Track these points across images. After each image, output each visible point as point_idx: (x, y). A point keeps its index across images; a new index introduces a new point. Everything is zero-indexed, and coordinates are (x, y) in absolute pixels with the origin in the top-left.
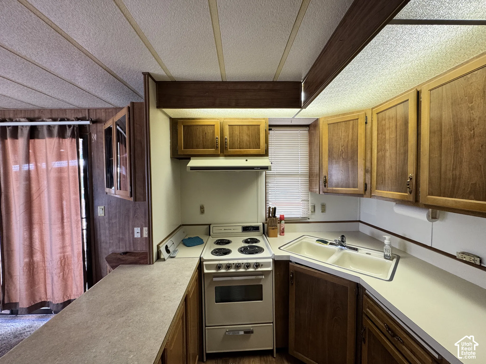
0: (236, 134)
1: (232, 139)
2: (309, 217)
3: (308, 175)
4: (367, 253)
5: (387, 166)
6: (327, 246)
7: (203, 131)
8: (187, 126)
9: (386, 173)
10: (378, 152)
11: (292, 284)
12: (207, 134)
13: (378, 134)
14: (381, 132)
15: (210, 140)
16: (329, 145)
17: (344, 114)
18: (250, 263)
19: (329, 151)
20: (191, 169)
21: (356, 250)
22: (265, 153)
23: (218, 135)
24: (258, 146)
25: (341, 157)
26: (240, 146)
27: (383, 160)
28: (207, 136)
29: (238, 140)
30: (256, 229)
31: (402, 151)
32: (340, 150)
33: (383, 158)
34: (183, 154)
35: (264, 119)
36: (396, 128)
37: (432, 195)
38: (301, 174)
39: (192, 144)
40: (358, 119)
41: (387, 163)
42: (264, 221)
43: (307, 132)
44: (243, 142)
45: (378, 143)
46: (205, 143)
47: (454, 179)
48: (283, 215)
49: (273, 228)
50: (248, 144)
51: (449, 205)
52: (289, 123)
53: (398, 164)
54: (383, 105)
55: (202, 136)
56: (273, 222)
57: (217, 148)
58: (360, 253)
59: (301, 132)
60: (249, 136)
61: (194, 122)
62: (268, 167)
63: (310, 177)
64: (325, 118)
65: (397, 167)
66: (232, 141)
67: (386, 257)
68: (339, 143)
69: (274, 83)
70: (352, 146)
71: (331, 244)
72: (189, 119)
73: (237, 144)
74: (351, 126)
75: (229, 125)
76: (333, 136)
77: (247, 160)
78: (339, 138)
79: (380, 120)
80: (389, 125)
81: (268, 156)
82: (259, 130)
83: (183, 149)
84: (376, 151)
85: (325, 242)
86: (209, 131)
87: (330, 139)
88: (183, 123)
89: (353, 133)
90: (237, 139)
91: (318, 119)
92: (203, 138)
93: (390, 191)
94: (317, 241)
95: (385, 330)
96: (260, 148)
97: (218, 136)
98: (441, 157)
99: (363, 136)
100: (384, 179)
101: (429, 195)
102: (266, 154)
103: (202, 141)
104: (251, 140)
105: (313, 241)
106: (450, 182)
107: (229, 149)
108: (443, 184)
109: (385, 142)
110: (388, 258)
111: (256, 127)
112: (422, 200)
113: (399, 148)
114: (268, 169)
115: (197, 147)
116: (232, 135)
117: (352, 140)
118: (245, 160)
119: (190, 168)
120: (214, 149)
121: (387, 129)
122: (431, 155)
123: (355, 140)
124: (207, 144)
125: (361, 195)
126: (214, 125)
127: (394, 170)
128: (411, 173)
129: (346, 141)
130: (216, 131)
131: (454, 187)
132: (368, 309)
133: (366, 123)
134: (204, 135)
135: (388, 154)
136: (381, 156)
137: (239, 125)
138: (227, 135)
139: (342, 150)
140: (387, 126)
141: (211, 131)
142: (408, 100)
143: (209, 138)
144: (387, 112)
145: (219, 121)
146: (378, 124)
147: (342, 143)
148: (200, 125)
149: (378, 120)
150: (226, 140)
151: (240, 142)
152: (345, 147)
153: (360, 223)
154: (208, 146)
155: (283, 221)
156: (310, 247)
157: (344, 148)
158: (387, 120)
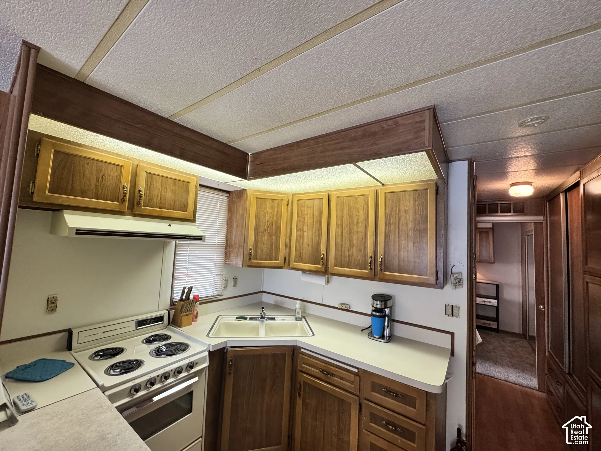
0: (156, 187)
1: (150, 193)
2: (222, 294)
3: (224, 246)
4: (282, 320)
5: (305, 244)
6: (248, 321)
7: (99, 171)
8: (65, 153)
9: (304, 250)
10: (297, 231)
11: (230, 374)
12: (106, 176)
13: (298, 217)
14: (301, 216)
15: (110, 188)
16: (256, 218)
17: (271, 192)
18: (182, 366)
19: (256, 224)
20: (77, 233)
21: (274, 319)
22: (192, 218)
23: (126, 182)
24: (184, 208)
25: (267, 232)
26: (161, 205)
27: (301, 239)
28: (105, 180)
29: (158, 195)
30: (160, 319)
31: (317, 234)
32: (266, 225)
33: (302, 237)
34: (45, 202)
35: (194, 176)
36: (313, 216)
37: (337, 267)
38: (217, 245)
39: (72, 187)
40: (282, 200)
41: (305, 242)
42: (168, 307)
43: (226, 198)
44: (165, 199)
45: (297, 224)
46: (100, 190)
47: (349, 256)
48: (198, 296)
49: (187, 313)
50: (172, 203)
51: (346, 273)
52: (216, 187)
53: (314, 243)
54: (302, 195)
55: (97, 178)
56: (188, 306)
57: (123, 201)
58: (277, 321)
59: (221, 197)
60: (175, 193)
61: (80, 150)
62: (202, 237)
63: (226, 248)
64: (254, 191)
65: (313, 245)
66: (149, 196)
67: (297, 319)
68: (265, 218)
69: (226, 145)
70: (276, 222)
71: (251, 318)
72: (69, 142)
73: (155, 201)
74: (276, 205)
75: (147, 173)
76: (260, 210)
77: (170, 225)
78: (266, 213)
79: (300, 206)
80: (308, 212)
81: (195, 222)
82: (187, 188)
83: (47, 193)
84: (295, 230)
85: (245, 318)
86: (113, 173)
87: (257, 212)
88: (54, 145)
89: (277, 212)
90: (156, 194)
91: (245, 190)
92: (97, 181)
93: (307, 263)
94: (237, 318)
95: (321, 375)
96: (186, 211)
97: (127, 184)
98: (342, 242)
99: (285, 216)
100: (302, 254)
101: (335, 267)
102: (192, 220)
103: (93, 187)
104: (176, 199)
105: (232, 320)
106: (347, 258)
107: (144, 206)
108: (343, 259)
109: (304, 225)
110: (299, 319)
111: (185, 183)
112: (330, 271)
113: (315, 231)
114: (201, 239)
115: (83, 194)
116: (149, 187)
117: (277, 217)
118: (168, 224)
119: (75, 231)
120: (117, 203)
121: (306, 215)
122: (337, 240)
123: (279, 218)
124: (103, 192)
125: (281, 268)
126: (121, 166)
127: (310, 247)
128: (323, 251)
129: (272, 217)
130: (124, 176)
131: (349, 261)
132: (304, 365)
133: (288, 205)
134: (100, 178)
135: (306, 234)
136: (300, 235)
137: (162, 176)
138: (142, 185)
139: (268, 225)
140: (306, 212)
141: (115, 174)
142: (323, 198)
143: (109, 184)
144: (307, 202)
145: (131, 161)
146: (298, 209)
147: (268, 218)
148: (94, 160)
149: (298, 206)
150: (141, 193)
151: (160, 199)
152: (270, 222)
153: (263, 293)
154: (105, 196)
155: (198, 303)
156: (229, 327)
157: (269, 224)
158: (306, 208)
